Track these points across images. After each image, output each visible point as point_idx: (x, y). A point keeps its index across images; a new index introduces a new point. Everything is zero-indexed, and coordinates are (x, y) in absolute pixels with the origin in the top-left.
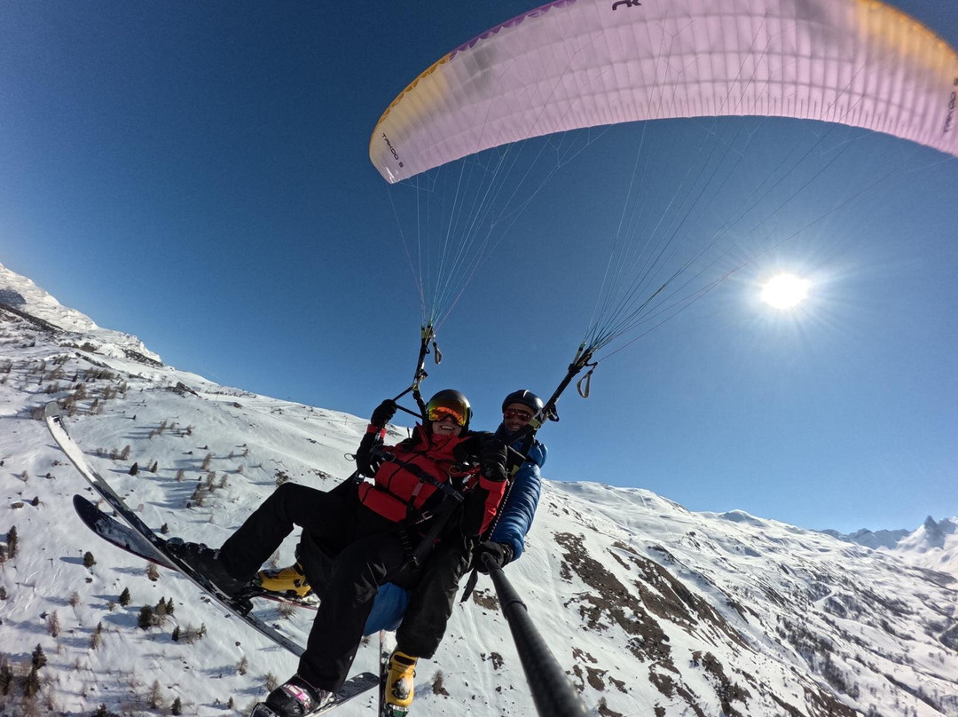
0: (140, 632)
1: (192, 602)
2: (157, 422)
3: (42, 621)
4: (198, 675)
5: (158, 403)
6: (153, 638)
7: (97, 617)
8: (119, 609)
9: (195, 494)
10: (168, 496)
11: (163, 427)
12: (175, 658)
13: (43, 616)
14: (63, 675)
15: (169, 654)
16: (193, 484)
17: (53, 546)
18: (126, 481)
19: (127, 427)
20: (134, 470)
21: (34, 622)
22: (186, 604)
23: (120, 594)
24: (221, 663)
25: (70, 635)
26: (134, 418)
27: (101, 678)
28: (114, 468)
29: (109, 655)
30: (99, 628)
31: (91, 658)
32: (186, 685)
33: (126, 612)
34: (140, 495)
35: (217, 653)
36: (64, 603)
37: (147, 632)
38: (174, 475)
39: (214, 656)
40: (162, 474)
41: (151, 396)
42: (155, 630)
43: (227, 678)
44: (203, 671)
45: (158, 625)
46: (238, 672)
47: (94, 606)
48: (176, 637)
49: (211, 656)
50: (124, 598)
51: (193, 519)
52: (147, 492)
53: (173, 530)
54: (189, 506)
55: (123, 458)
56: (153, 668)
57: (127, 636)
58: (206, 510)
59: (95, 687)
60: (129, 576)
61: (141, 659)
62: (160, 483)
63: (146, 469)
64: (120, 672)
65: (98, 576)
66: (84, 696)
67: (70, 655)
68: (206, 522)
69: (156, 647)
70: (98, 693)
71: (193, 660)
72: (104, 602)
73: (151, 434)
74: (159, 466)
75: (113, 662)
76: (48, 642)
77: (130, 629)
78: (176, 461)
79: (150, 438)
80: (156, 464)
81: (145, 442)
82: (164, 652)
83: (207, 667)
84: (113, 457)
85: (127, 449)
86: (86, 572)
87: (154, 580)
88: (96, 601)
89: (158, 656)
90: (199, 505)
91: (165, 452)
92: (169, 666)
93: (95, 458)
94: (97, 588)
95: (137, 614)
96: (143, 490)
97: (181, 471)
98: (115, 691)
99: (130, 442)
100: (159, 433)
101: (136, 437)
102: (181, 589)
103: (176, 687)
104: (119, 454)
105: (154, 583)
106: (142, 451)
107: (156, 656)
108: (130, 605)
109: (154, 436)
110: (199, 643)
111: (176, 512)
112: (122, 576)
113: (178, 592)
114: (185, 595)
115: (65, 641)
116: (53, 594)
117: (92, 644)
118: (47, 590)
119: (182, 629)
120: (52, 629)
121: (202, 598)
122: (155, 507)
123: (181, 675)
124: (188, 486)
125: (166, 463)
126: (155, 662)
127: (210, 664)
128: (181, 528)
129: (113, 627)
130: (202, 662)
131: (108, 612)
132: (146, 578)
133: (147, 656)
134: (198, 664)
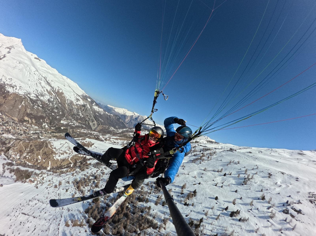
0: (230, 218)
1: (245, 212)
2: (228, 161)
3: (203, 212)
4: (244, 231)
5: (226, 155)
6: (233, 219)
7: (218, 213)
8: (225, 211)
9: (244, 181)
10: (236, 182)
11: (230, 162)
12: (239, 226)
13: (204, 211)
14: (207, 225)
15: (237, 224)
16: (243, 178)
17: (206, 194)
18: (223, 178)
19: (219, 163)
20: (225, 175)
21: (201, 212)
22: (243, 212)
23: (225, 207)
24: (251, 229)
25: (211, 216)
26: (221, 160)
27: (217, 227)
28: (219, 174)
29: (220, 222)
30: (219, 215)
31: (216, 222)
32: (240, 233)
33: (226, 212)
34: (228, 182)
35: (251, 226)
36: (210, 208)
37: (232, 218)
38: (237, 176)
39: (250, 227)
40: (233, 176)
41: (224, 153)
42: (234, 218)
43: (251, 233)
44: (245, 230)
45: (235, 216)
46: (255, 232)
47: (218, 210)
48: (240, 220)
49: (248, 226)
50: (226, 209)
51: (244, 188)
52: (229, 181)
53: (239, 191)
54: (243, 185)
55: (221, 172)
56: (232, 227)
57: (226, 218)
58: (248, 186)
59: (215, 229)
60: (228, 203)
61: (229, 224)
62: (233, 178)
63: (228, 174)
64: (223, 227)
65: (219, 202)
66: (212, 231)
67: (210, 221)
68: (248, 189)
69: (234, 222)
70: (215, 231)
71: (243, 227)
72: (221, 209)
73: (228, 164)
74: (232, 173)
75: (221, 224)
76: (205, 217)
77: (227, 217)
78: (236, 172)
79: (227, 166)
80: (231, 173)
81: (226, 167)
82: (236, 224)
83: (247, 229)
84: (218, 171)
85: (222, 169)
86: (216, 201)
87: (234, 205)
88: (218, 209)
89: (234, 224)
90: (245, 184)
91: (233, 170)
92: (237, 227)
93: (213, 172)
94: (219, 205)
95: (230, 213)
96: (228, 180)
97: (239, 174)
98: (220, 231)
99: (222, 167)
100: (230, 164)
101: (223, 166)
102: (242, 208)
103: (237, 233)
104: (220, 171)
105: (235, 206)
106: (226, 169)
107: (233, 224)
108: (228, 211)
109: (228, 165)
110: (246, 222)
111: (239, 186)
112: (226, 203)
113: (241, 208)
114: (243, 210)
115: (209, 217)
116: (207, 206)
117: (216, 219)
118: (205, 205)
119: (242, 218)
120: (206, 214)
121: (248, 211)
122: (233, 185)
123: (239, 230)
124: (241, 179)
125: (234, 172)
126: (233, 226)
127: (248, 228)
128: (241, 191)
129: (223, 216)
130: (246, 228)
131: (222, 212)
132: (232, 204)
133: (231, 224)
134: (245, 228)
